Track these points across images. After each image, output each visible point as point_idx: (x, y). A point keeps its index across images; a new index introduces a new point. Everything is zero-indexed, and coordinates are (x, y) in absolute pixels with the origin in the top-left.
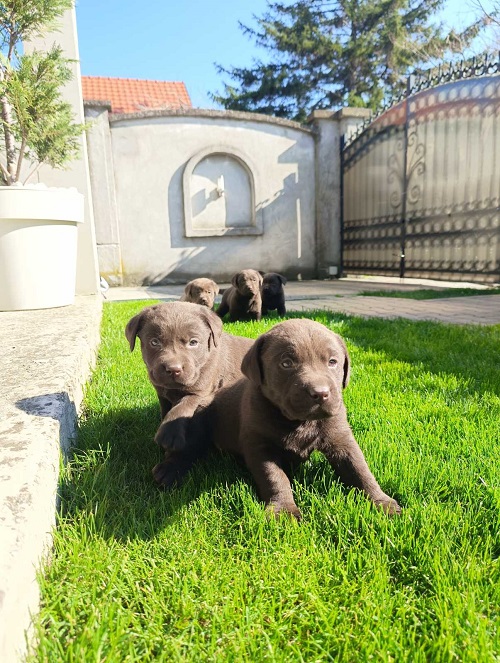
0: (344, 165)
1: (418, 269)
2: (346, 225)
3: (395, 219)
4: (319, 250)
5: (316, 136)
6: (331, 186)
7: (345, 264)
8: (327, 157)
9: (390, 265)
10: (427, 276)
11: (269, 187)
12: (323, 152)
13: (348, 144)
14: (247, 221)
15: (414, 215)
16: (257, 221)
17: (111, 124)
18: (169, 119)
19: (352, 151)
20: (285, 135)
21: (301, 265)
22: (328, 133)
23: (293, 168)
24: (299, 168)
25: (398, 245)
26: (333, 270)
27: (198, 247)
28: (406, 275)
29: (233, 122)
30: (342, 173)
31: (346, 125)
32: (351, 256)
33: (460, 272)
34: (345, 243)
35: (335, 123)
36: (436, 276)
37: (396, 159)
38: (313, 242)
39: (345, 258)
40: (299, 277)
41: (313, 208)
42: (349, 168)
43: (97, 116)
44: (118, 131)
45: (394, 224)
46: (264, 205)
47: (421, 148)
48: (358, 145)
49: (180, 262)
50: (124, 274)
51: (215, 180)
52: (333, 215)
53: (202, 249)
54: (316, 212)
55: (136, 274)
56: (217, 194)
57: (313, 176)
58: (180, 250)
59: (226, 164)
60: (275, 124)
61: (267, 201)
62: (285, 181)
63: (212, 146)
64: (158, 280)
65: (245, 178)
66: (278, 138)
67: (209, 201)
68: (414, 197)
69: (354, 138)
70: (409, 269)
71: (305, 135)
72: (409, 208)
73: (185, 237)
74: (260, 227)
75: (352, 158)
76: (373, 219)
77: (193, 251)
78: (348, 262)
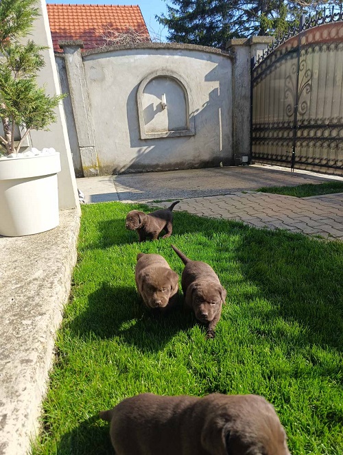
0: (254, 81)
1: (304, 163)
2: (254, 127)
3: (289, 125)
4: (235, 145)
5: (233, 59)
6: (244, 97)
7: (253, 155)
8: (242, 75)
9: (284, 158)
10: (310, 169)
11: (198, 100)
12: (238, 71)
13: (257, 65)
14: (183, 125)
15: (303, 123)
16: (191, 125)
17: (83, 58)
18: (125, 52)
19: (259, 71)
20: (210, 59)
21: (222, 156)
22: (242, 56)
23: (216, 85)
24: (220, 84)
25: (291, 144)
26: (245, 159)
27: (150, 146)
28: (296, 166)
29: (171, 51)
30: (252, 87)
31: (256, 50)
32: (257, 149)
33: (334, 167)
34: (253, 140)
35: (247, 48)
36: (316, 169)
37: (291, 79)
38: (231, 139)
39: (253, 151)
40: (221, 164)
41: (230, 114)
42: (257, 84)
43: (73, 53)
44: (89, 63)
45: (288, 128)
46: (196, 114)
47: (309, 73)
48: (264, 66)
49: (137, 157)
50: (100, 167)
51: (160, 97)
52: (245, 119)
53: (152, 147)
54: (233, 117)
55: (108, 166)
56: (161, 107)
57: (231, 90)
58: (137, 149)
59: (168, 83)
60: (202, 51)
61: (197, 110)
62: (210, 95)
63: (157, 71)
64: (123, 170)
65: (182, 94)
66: (205, 62)
67: (156, 112)
68: (303, 109)
69: (261, 61)
70: (298, 162)
71: (225, 58)
72: (299, 118)
73: (140, 139)
74: (193, 130)
75: (259, 76)
76: (273, 124)
77: (146, 149)
78: (255, 153)
